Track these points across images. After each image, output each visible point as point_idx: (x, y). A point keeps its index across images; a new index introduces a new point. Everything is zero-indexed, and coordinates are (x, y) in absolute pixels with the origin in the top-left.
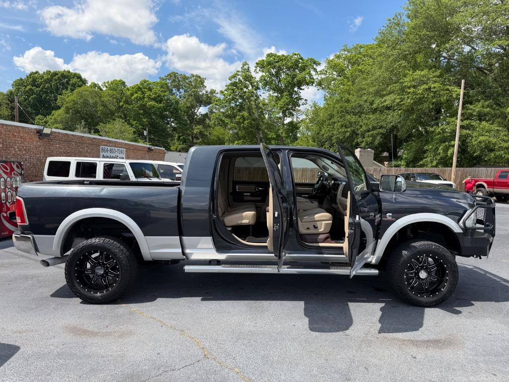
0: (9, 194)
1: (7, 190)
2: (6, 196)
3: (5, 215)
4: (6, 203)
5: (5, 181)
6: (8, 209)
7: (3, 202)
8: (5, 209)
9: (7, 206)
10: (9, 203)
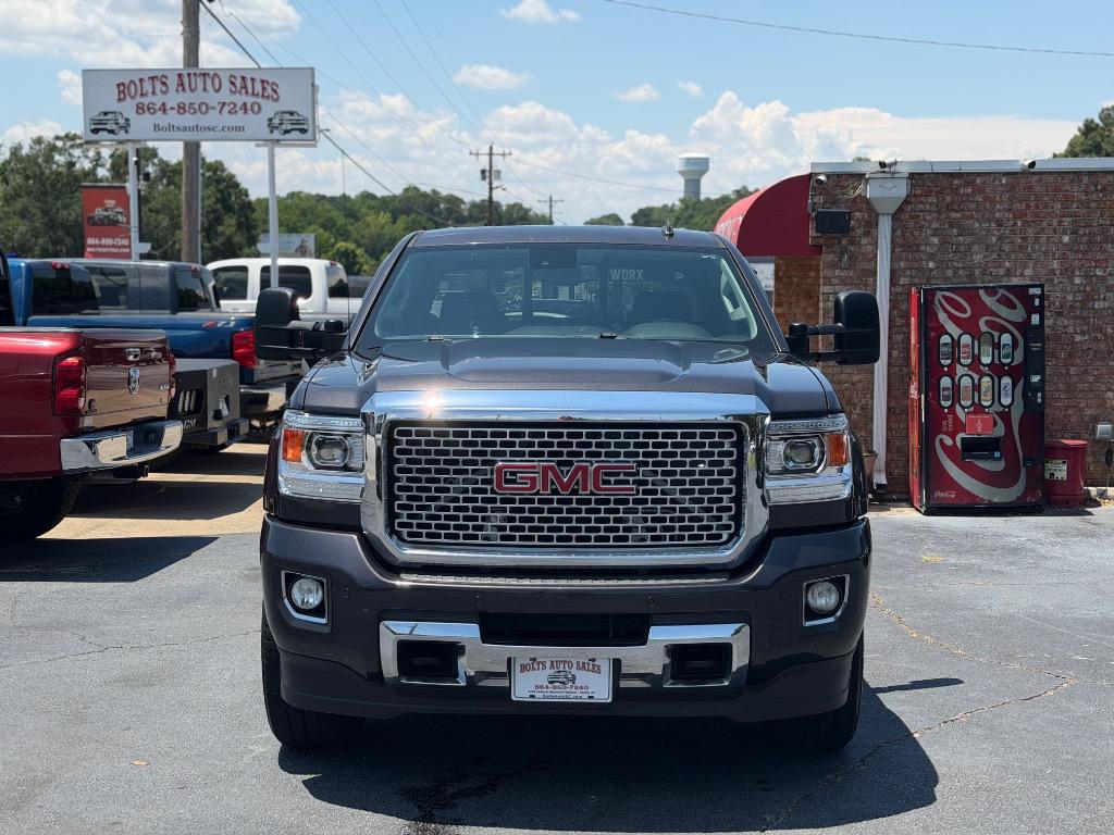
0: (966, 382)
1: (960, 370)
2: (956, 388)
3: (948, 441)
4: (952, 408)
5: (956, 343)
6: (959, 426)
7: (943, 403)
8: (948, 423)
9: (956, 418)
10: (963, 408)
